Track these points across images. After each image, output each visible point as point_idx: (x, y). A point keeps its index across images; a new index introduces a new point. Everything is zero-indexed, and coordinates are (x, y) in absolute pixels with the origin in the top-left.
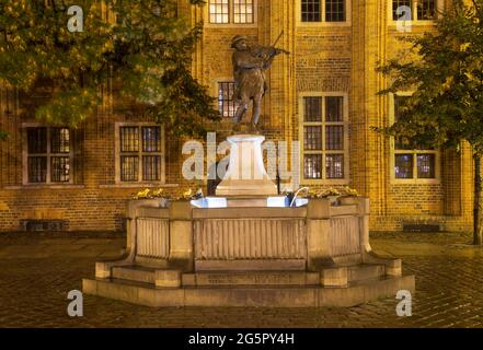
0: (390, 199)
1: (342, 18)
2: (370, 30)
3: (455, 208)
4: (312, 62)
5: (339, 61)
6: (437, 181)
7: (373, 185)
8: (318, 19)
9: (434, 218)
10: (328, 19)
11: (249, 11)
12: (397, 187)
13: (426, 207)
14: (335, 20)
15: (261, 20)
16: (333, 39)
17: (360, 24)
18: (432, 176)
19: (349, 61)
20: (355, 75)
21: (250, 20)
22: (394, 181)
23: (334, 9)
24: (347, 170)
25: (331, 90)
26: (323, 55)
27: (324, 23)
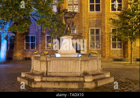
0: (111, 53)
1: (99, 10)
2: (106, 13)
3: (127, 56)
4: (92, 21)
5: (99, 21)
6: (122, 49)
7: (107, 50)
8: (94, 11)
9: (121, 58)
10: (96, 11)
11: (77, 9)
12: (112, 50)
13: (119, 55)
14: (98, 11)
15: (80, 11)
16: (97, 15)
17: (104, 12)
18: (121, 48)
19: (101, 21)
20: (102, 24)
21: (77, 11)
22: (112, 49)
23: (98, 8)
24: (100, 46)
25: (97, 27)
26: (95, 19)
27: (95, 12)
